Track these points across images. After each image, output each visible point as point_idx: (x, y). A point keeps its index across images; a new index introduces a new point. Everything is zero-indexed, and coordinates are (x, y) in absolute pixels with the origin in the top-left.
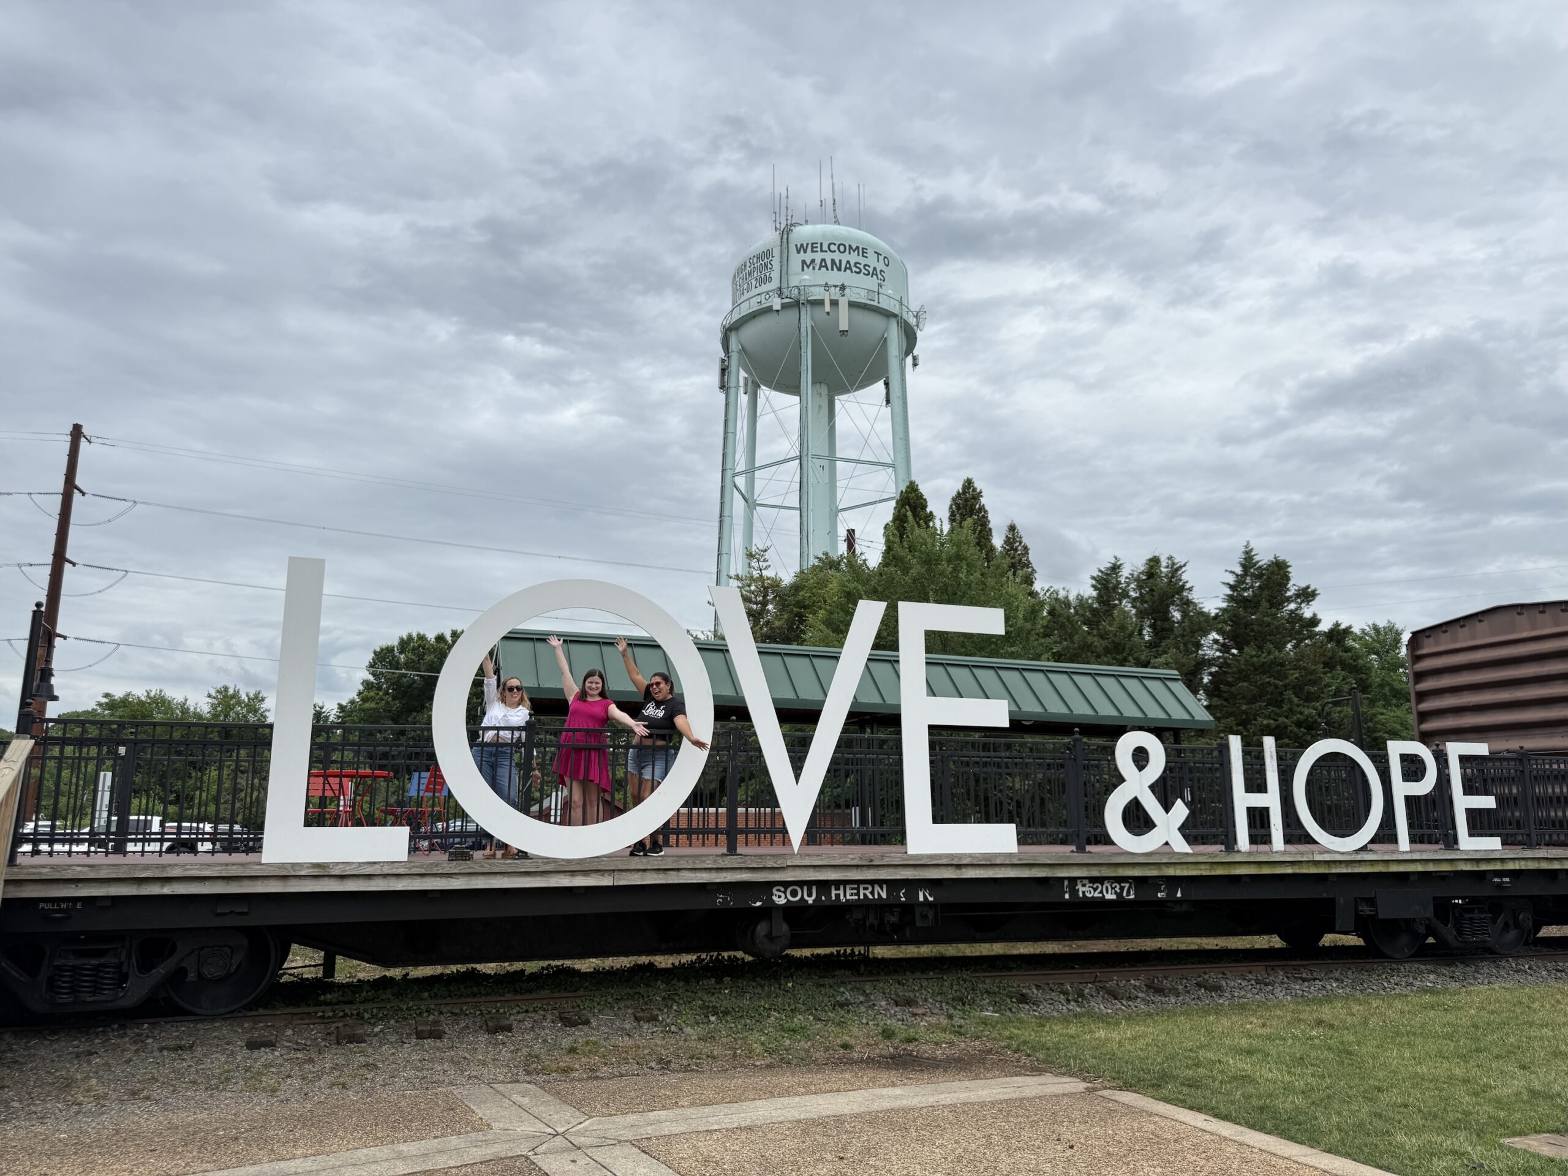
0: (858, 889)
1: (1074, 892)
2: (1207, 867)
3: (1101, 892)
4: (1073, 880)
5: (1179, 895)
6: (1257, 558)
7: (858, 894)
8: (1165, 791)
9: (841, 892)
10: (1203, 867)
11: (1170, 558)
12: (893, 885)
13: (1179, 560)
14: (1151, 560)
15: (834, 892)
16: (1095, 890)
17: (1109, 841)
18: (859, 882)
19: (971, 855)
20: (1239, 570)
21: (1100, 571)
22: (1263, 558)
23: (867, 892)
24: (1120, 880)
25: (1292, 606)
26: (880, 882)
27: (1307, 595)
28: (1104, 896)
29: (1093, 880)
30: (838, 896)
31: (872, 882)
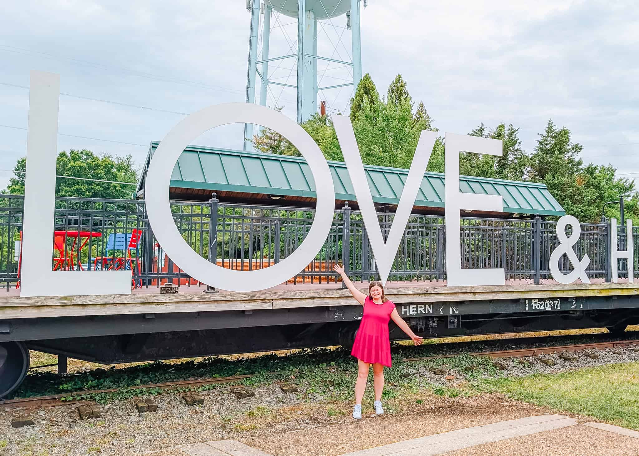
0: (417, 308)
1: (530, 306)
2: (598, 291)
3: (544, 306)
4: (530, 300)
5: (582, 307)
6: (554, 128)
7: (416, 311)
8: (579, 249)
9: (407, 310)
10: (596, 291)
11: (511, 126)
12: (436, 305)
13: (515, 127)
14: (500, 126)
15: (403, 310)
16: (541, 305)
17: (551, 277)
18: (417, 304)
19: (481, 287)
20: (545, 134)
21: (473, 131)
22: (558, 128)
23: (422, 309)
24: (553, 299)
25: (570, 154)
26: (429, 304)
27: (577, 148)
28: (545, 308)
29: (541, 300)
30: (405, 312)
31: (424, 304)
